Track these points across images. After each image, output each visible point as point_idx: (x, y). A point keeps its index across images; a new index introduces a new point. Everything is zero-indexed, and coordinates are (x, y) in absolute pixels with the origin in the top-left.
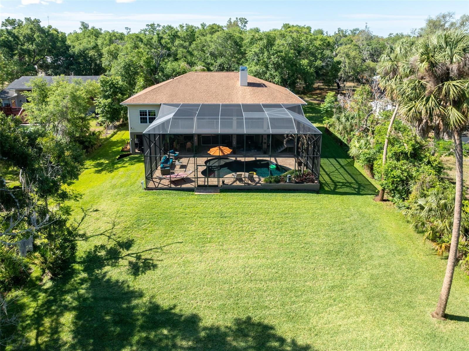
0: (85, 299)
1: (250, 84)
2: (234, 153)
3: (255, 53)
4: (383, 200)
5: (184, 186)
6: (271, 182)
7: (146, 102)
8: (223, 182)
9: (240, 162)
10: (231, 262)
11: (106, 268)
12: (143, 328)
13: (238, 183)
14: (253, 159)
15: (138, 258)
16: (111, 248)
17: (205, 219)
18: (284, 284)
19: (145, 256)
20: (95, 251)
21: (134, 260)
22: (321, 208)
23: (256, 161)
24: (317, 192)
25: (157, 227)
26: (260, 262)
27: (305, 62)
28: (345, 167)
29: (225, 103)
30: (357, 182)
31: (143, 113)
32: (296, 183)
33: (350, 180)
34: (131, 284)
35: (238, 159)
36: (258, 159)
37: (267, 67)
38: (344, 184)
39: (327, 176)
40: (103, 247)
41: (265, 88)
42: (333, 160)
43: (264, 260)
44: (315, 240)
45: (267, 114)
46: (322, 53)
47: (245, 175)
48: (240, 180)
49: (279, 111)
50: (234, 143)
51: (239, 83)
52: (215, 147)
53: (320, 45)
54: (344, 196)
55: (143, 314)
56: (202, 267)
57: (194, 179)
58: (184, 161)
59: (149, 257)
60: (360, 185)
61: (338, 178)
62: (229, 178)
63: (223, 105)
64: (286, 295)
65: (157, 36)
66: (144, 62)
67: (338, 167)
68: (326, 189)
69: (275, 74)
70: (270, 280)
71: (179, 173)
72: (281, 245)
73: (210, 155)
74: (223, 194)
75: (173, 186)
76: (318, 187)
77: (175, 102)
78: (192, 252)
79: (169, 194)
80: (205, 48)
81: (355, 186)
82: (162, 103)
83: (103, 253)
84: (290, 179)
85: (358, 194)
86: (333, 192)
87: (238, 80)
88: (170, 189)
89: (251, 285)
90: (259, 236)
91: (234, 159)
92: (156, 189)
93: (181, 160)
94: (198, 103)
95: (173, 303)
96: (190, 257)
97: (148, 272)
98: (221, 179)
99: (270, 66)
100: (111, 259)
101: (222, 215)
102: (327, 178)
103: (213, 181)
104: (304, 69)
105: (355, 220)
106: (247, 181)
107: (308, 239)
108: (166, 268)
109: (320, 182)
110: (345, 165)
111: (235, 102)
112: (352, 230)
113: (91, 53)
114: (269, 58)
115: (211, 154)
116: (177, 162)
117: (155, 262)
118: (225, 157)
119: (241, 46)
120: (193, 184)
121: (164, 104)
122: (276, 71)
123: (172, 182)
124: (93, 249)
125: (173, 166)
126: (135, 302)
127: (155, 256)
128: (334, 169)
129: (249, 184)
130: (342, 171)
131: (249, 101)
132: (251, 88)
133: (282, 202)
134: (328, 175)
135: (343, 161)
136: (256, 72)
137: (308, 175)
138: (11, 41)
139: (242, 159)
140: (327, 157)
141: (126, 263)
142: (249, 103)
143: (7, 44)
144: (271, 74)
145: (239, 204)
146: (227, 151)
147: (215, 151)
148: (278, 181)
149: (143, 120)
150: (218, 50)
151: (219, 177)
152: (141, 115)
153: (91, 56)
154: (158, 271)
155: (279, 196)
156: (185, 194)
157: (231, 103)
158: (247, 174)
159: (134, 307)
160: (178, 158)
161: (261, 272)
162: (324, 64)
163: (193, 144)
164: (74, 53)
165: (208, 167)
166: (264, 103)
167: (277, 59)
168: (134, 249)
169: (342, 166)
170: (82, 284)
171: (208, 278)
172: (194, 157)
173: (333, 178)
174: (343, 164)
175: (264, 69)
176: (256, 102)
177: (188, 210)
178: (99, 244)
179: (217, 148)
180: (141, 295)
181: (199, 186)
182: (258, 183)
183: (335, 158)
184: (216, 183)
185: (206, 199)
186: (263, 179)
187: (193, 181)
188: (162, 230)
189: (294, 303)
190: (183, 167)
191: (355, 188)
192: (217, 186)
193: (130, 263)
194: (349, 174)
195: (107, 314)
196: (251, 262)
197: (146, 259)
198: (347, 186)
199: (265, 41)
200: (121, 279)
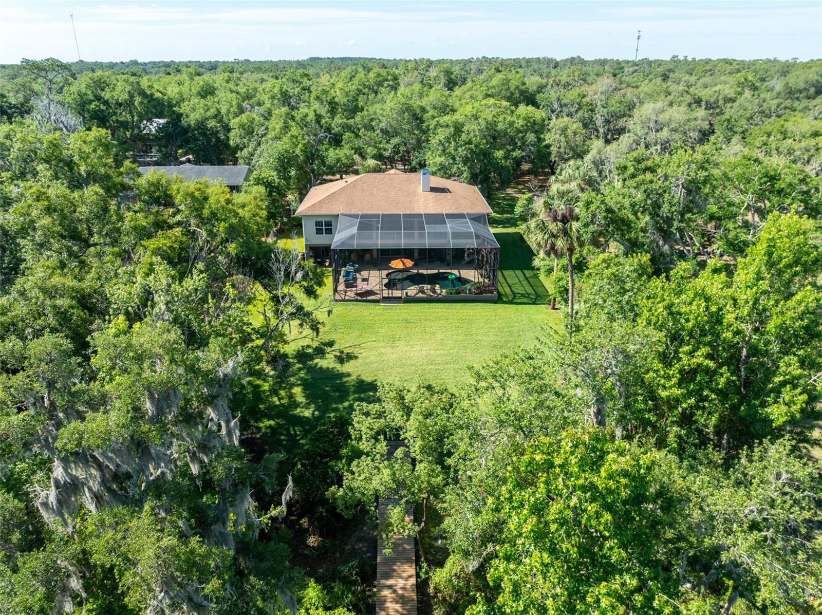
0: (306, 380)
1: (433, 190)
2: (416, 266)
3: (440, 141)
4: (554, 308)
5: (369, 298)
6: (451, 293)
7: (322, 213)
8: (407, 294)
9: (422, 275)
10: (416, 353)
11: (316, 361)
12: (354, 392)
13: (421, 295)
14: (436, 271)
15: (342, 352)
16: (316, 347)
17: (393, 325)
18: (456, 366)
19: (346, 351)
20: (303, 349)
21: (338, 354)
22: (495, 316)
23: (439, 273)
24: (495, 302)
25: (352, 331)
26: (439, 352)
27: (499, 154)
28: (529, 279)
29: (406, 213)
30: (536, 293)
31: (318, 224)
32: (476, 294)
33: (530, 290)
34: (339, 369)
35: (420, 271)
36: (441, 271)
37: (454, 159)
38: (523, 295)
39: (508, 288)
40: (309, 346)
41: (449, 194)
42: (519, 272)
43: (442, 352)
44: (485, 338)
45: (449, 227)
46: (523, 137)
47: (427, 287)
48: (423, 292)
49: (462, 223)
50: (416, 255)
51: (421, 187)
52: (396, 259)
53: (522, 126)
54: (520, 306)
55: (354, 386)
56: (394, 356)
57: (378, 292)
58: (365, 274)
59: (350, 351)
60: (538, 295)
61: (519, 290)
62: (412, 291)
63: (405, 216)
64: (457, 372)
65: (314, 114)
66: (301, 150)
67: (522, 278)
68: (505, 299)
69: (463, 169)
70: (446, 364)
71: (362, 286)
72: (456, 341)
73: (391, 268)
74: (406, 305)
75: (359, 298)
76: (497, 298)
77: (353, 212)
78: (385, 347)
79: (357, 305)
80: (374, 123)
81: (533, 297)
82: (340, 213)
83: (310, 351)
84: (470, 291)
85: (534, 303)
86: (511, 302)
87: (420, 183)
88: (357, 300)
89: (432, 367)
90: (439, 336)
91: (416, 271)
92: (344, 300)
93: (363, 273)
94: (378, 213)
95: (374, 379)
96: (383, 350)
97: (351, 361)
98: (405, 291)
99: (458, 159)
100: (318, 354)
101: (407, 321)
102: (508, 290)
103: (397, 293)
104: (498, 163)
105: (524, 324)
106: (429, 293)
107: (479, 338)
108: (366, 358)
109: (499, 292)
110: (530, 277)
111: (417, 211)
112: (519, 332)
113: (212, 124)
114: (456, 150)
115: (393, 266)
116: (358, 275)
117: (356, 355)
118: (406, 270)
119: (422, 121)
120: (378, 296)
121: (343, 215)
122: (465, 164)
123: (358, 294)
124: (301, 349)
125: (355, 279)
126: (345, 379)
127: (356, 351)
128: (517, 281)
129: (431, 296)
130: (525, 283)
131: (432, 210)
132: (433, 194)
133: (461, 311)
134: (510, 287)
135: (528, 273)
136: (440, 164)
137: (488, 286)
138: (103, 110)
139: (425, 272)
140: (513, 269)
141: (332, 356)
142: (431, 212)
143: (98, 115)
144: (458, 168)
145: (422, 312)
146: (409, 263)
147: (397, 264)
148: (458, 293)
149: (319, 231)
150: (391, 125)
151: (402, 289)
152: (316, 225)
153: (211, 127)
154: (359, 361)
155: (459, 305)
156: (372, 305)
157: (413, 212)
158: (429, 287)
159: (345, 382)
160: (358, 271)
161: (440, 359)
162: (524, 154)
163: (372, 256)
164: (189, 125)
165: (390, 280)
166: (447, 212)
167: (465, 152)
168: (336, 347)
169: (526, 278)
170: (299, 371)
171: (399, 363)
172: (379, 270)
173: (514, 290)
174: (527, 276)
175: (451, 161)
176: (439, 211)
177: (376, 318)
178: (305, 344)
179: (398, 261)
180: (349, 375)
181: (384, 298)
182: (440, 294)
183: (521, 269)
184: (400, 295)
185: (391, 309)
186: (444, 291)
187: (377, 294)
188: (357, 333)
189: (463, 376)
190: (364, 280)
191: (532, 299)
192: (400, 298)
193: (335, 356)
194: (531, 286)
195: (326, 386)
196: (432, 352)
197: (348, 353)
198: (525, 297)
199: (452, 129)
200: (331, 366)
